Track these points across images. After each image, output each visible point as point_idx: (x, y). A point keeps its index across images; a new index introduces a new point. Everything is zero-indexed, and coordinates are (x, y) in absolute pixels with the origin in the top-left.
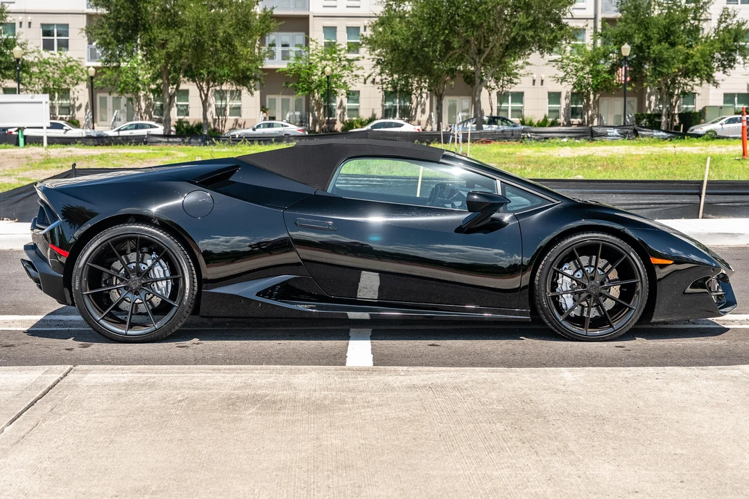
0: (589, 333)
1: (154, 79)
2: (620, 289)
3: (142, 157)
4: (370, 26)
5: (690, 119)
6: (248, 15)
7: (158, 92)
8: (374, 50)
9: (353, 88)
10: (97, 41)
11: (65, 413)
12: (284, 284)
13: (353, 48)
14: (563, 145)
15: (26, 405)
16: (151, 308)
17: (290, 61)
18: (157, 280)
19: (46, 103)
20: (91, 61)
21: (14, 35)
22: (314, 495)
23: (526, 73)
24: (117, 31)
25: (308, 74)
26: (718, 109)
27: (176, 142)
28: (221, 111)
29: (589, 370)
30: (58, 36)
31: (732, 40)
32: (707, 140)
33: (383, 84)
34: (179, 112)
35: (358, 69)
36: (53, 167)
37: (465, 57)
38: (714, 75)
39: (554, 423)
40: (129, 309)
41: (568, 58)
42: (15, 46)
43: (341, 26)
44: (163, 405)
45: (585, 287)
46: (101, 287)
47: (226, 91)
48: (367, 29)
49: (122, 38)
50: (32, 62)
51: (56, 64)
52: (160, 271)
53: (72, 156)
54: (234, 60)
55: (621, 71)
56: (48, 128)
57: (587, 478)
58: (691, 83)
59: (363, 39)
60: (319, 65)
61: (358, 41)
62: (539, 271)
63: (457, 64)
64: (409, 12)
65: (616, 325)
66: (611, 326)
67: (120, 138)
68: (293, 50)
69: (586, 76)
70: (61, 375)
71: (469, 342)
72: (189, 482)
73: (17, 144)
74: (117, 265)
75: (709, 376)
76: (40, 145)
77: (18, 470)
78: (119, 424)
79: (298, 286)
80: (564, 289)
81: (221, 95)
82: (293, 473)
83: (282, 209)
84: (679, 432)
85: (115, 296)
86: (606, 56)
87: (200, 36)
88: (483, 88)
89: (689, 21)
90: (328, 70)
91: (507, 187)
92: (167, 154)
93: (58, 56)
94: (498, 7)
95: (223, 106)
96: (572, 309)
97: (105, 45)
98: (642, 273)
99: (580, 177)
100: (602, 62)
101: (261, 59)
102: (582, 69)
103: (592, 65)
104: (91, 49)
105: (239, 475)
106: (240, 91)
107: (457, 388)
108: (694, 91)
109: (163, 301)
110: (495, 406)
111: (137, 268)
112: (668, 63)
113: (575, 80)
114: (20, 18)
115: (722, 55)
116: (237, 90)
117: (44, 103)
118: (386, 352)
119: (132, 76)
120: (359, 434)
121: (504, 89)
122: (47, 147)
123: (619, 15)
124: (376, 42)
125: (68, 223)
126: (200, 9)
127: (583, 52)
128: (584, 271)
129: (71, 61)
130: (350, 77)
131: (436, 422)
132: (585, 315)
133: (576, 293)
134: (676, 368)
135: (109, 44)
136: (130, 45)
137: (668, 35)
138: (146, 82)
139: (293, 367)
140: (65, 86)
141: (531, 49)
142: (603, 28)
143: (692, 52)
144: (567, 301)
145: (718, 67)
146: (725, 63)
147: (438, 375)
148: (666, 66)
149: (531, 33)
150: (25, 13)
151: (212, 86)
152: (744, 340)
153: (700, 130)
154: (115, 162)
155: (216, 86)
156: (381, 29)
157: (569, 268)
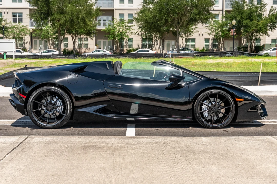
0: (214, 126)
1: (55, 33)
2: (225, 110)
3: (51, 63)
4: (137, 13)
5: (259, 49)
6: (90, 9)
7: (56, 38)
8: (138, 23)
9: (130, 37)
10: (33, 19)
11: (27, 151)
12: (104, 108)
13: (130, 22)
14: (210, 58)
15: (13, 148)
16: (56, 116)
17: (106, 27)
18: (58, 106)
19: (14, 42)
20: (31, 27)
21: (2, 17)
22: (113, 177)
23: (196, 31)
24: (41, 15)
25: (113, 32)
26: (269, 45)
27: (63, 57)
28: (80, 46)
29: (212, 138)
30: (18, 17)
31: (274, 19)
32: (265, 57)
33: (142, 35)
34: (64, 46)
35: (132, 30)
36: (17, 67)
37: (173, 25)
38: (268, 32)
39: (198, 154)
40: (48, 117)
41: (212, 26)
42: (2, 21)
43: (126, 13)
44: (61, 148)
45: (212, 109)
46: (38, 109)
47: (82, 38)
48: (136, 15)
49: (43, 18)
50: (9, 27)
51: (18, 28)
52: (59, 103)
53: (24, 63)
54: (85, 26)
55: (232, 31)
56: (15, 52)
57: (207, 172)
58: (259, 35)
59: (134, 18)
60: (117, 28)
61: (132, 19)
62: (195, 103)
63: (170, 28)
64: (152, 8)
65: (223, 123)
66: (222, 123)
67: (42, 56)
68: (107, 22)
69: (219, 32)
70: (25, 139)
71: (170, 129)
72: (70, 173)
73: (3, 58)
74: (43, 101)
75: (254, 139)
76: (12, 58)
77: (12, 169)
78: (46, 155)
79: (108, 109)
80: (205, 110)
81: (80, 39)
82: (106, 170)
83: (103, 81)
84: (241, 157)
85: (43, 112)
86: (226, 25)
87: (73, 17)
88: (180, 37)
89: (258, 11)
90: (121, 30)
91: (184, 73)
92: (60, 62)
93: (18, 25)
94: (185, 6)
95: (81, 44)
96: (207, 117)
97: (36, 20)
98: (233, 104)
99: (215, 70)
100: (225, 27)
101: (95, 26)
102: (218, 29)
103: (221, 28)
104: (31, 22)
105: (87, 171)
106: (88, 38)
107: (164, 143)
108: (260, 38)
109: (60, 114)
110: (177, 149)
111: (51, 102)
112: (250, 27)
113: (215, 34)
114: (4, 10)
115: (271, 24)
116: (86, 38)
117: (13, 42)
118: (140, 132)
119: (47, 32)
120: (129, 158)
121: (188, 37)
122: (15, 59)
123: (232, 9)
124: (139, 19)
125: (25, 86)
126: (73, 7)
127: (218, 23)
128: (212, 103)
129: (23, 27)
130: (129, 33)
131: (156, 154)
132: (212, 119)
133: (209, 111)
134: (242, 137)
135: (38, 20)
136: (46, 21)
137: (250, 17)
138: (52, 34)
139: (107, 136)
140: (21, 36)
141: (198, 22)
142: (226, 14)
143: (259, 23)
144: (206, 114)
145: (269, 29)
146: (272, 27)
147: (158, 139)
148: (249, 28)
149: (198, 16)
150: (6, 8)
151: (77, 36)
152: (270, 128)
153: (262, 53)
154: (40, 65)
155: (78, 36)
156: (141, 15)
157: (206, 102)
